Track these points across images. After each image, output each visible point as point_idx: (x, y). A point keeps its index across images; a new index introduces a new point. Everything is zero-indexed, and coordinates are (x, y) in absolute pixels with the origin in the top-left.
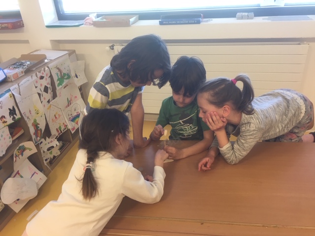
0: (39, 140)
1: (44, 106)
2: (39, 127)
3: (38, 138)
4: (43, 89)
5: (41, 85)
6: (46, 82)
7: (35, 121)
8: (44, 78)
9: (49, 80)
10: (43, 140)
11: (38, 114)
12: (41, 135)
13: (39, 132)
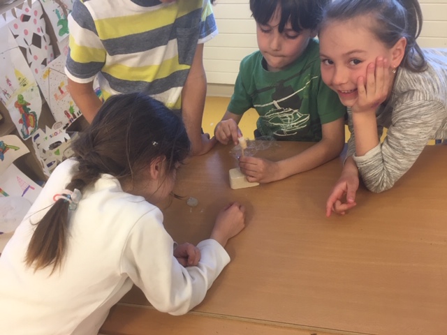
0: (32, 133)
1: (36, 71)
2: (29, 109)
3: (30, 129)
4: (30, 40)
5: (26, 32)
6: (35, 26)
7: (21, 98)
8: (31, 20)
9: (41, 23)
10: (39, 131)
11: (25, 85)
12: (35, 122)
13: (31, 118)
